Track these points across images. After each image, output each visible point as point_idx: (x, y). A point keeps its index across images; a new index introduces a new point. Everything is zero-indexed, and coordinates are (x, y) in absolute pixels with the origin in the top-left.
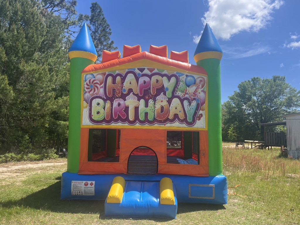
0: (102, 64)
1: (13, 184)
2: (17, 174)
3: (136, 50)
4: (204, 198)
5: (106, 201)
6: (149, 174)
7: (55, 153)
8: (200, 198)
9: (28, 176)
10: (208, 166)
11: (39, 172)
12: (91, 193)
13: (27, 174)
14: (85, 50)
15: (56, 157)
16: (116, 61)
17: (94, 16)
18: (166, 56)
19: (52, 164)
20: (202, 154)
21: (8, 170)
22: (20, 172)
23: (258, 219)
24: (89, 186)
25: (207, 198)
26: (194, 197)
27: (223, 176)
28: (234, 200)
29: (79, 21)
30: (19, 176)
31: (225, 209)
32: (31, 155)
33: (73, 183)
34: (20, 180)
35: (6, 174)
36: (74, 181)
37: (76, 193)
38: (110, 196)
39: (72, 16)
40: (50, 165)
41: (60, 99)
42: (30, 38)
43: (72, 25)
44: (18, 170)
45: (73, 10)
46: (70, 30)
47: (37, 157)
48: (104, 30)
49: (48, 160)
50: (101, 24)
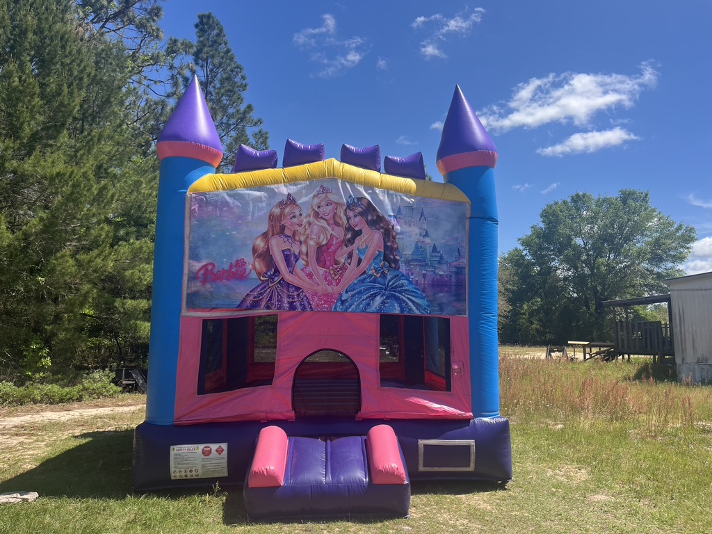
7: (111, 382)
11: (77, 432)
13: (46, 437)
15: (115, 393)
17: (205, 46)
19: (107, 411)
22: (27, 434)
29: (168, 55)
32: (54, 389)
39: (153, 44)
40: (103, 412)
41: (125, 246)
42: (52, 96)
43: (151, 65)
44: (22, 427)
45: (154, 28)
46: (145, 77)
47: (67, 394)
48: (228, 79)
49: (95, 401)
50: (220, 64)
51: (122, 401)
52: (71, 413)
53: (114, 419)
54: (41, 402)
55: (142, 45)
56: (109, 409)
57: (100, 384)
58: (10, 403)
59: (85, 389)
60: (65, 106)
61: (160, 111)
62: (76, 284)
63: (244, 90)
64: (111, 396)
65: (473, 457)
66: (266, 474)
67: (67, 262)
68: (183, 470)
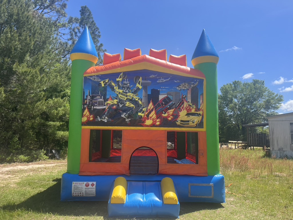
0: (103, 66)
1: (7, 186)
2: (9, 176)
3: (137, 53)
4: (203, 197)
5: (110, 202)
6: (151, 174)
7: (44, 155)
8: (200, 197)
9: (21, 178)
10: (207, 166)
11: (31, 173)
12: (92, 194)
13: (19, 175)
14: (87, 52)
15: (46, 159)
16: (118, 63)
17: (83, 19)
18: (165, 60)
19: (42, 166)
20: (201, 154)
22: (12, 174)
23: (257, 216)
24: (90, 186)
25: (206, 197)
26: (193, 196)
27: (221, 176)
28: (230, 199)
29: (69, 23)
30: (11, 177)
31: (223, 207)
32: (22, 157)
33: (74, 184)
34: (14, 181)
36: (74, 182)
37: (77, 194)
38: (114, 197)
39: (62, 19)
41: (51, 100)
42: (23, 41)
43: (62, 27)
44: (10, 171)
45: (63, 12)
46: (60, 32)
47: (27, 159)
48: (93, 33)
49: (38, 162)
50: (90, 27)
51: (49, 162)
52: (29, 166)
53: (46, 169)
54: (16, 162)
55: (58, 19)
58: (4, 162)
60: (28, 45)
61: (65, 47)
63: (99, 37)
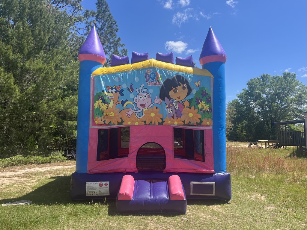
2: (26, 179)
7: (62, 155)
9: (38, 181)
11: (49, 176)
21: (15, 175)
22: (28, 177)
29: (85, 17)
32: (38, 158)
34: (30, 185)
35: (13, 178)
39: (78, 12)
40: (59, 168)
41: (68, 98)
42: (37, 36)
43: (78, 21)
44: (26, 174)
45: (79, 6)
46: (75, 27)
47: (45, 160)
48: (110, 27)
49: (56, 163)
50: (107, 20)
51: (67, 163)
52: (46, 168)
53: (64, 171)
54: (34, 163)
55: (74, 13)
56: (62, 166)
57: (58, 156)
58: (21, 164)
59: (52, 158)
60: (42, 40)
61: (81, 42)
62: (48, 115)
63: (117, 32)
64: (63, 161)
65: (214, 190)
66: (125, 194)
67: (44, 105)
68: (91, 192)
